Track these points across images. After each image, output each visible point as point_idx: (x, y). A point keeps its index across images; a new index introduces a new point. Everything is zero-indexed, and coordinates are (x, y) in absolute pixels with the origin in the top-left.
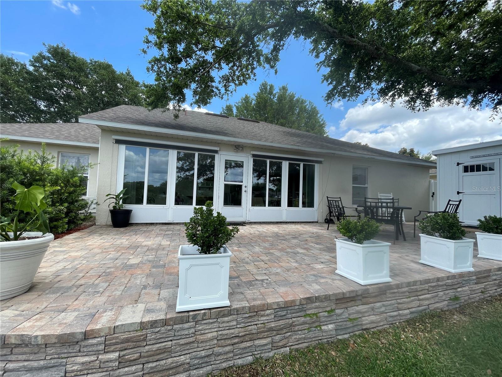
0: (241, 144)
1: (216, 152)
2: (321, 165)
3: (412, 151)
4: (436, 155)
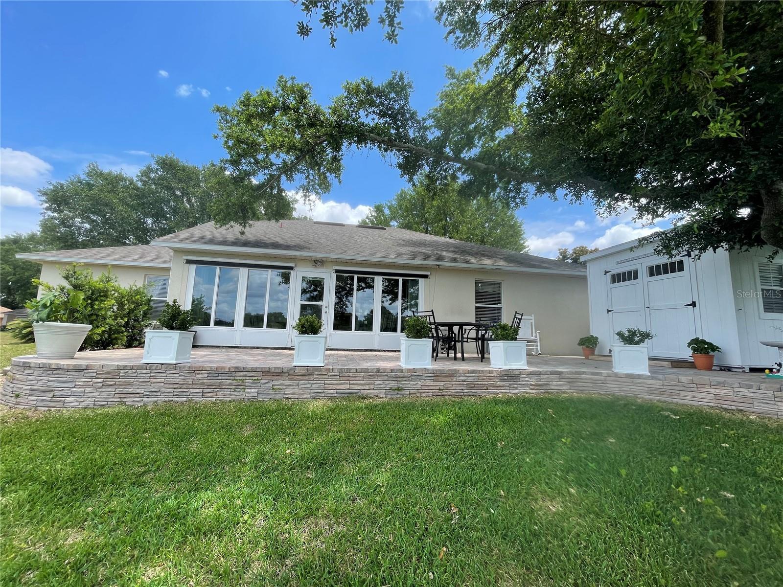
1: (291, 268)
2: (428, 280)
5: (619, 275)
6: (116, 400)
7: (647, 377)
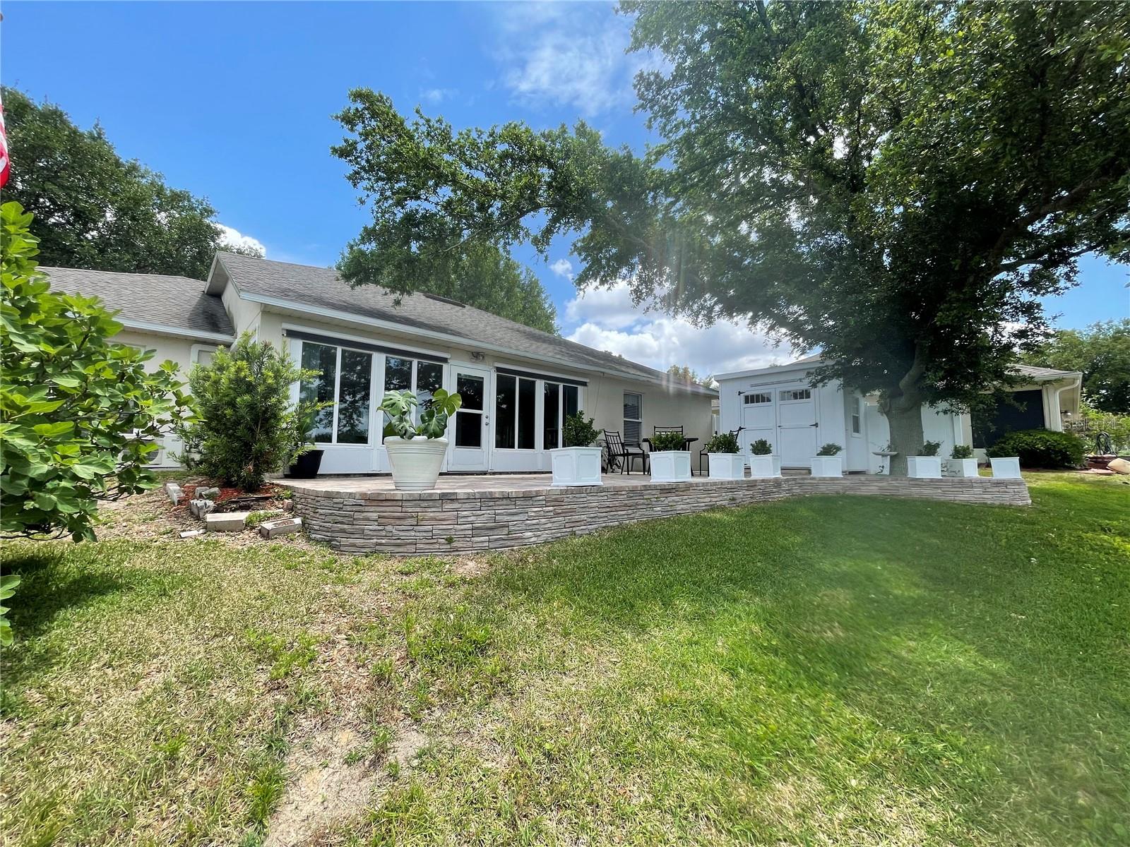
0: (481, 350)
1: (445, 360)
2: (585, 388)
3: (686, 370)
4: (717, 381)
5: (752, 396)
6: (568, 530)
7: (842, 479)
